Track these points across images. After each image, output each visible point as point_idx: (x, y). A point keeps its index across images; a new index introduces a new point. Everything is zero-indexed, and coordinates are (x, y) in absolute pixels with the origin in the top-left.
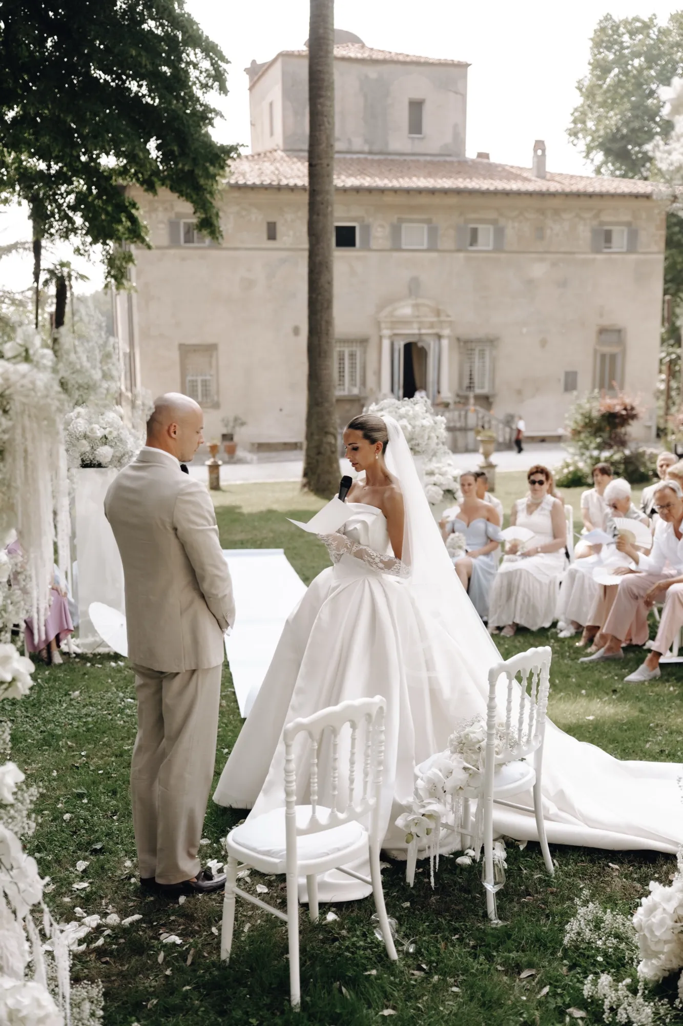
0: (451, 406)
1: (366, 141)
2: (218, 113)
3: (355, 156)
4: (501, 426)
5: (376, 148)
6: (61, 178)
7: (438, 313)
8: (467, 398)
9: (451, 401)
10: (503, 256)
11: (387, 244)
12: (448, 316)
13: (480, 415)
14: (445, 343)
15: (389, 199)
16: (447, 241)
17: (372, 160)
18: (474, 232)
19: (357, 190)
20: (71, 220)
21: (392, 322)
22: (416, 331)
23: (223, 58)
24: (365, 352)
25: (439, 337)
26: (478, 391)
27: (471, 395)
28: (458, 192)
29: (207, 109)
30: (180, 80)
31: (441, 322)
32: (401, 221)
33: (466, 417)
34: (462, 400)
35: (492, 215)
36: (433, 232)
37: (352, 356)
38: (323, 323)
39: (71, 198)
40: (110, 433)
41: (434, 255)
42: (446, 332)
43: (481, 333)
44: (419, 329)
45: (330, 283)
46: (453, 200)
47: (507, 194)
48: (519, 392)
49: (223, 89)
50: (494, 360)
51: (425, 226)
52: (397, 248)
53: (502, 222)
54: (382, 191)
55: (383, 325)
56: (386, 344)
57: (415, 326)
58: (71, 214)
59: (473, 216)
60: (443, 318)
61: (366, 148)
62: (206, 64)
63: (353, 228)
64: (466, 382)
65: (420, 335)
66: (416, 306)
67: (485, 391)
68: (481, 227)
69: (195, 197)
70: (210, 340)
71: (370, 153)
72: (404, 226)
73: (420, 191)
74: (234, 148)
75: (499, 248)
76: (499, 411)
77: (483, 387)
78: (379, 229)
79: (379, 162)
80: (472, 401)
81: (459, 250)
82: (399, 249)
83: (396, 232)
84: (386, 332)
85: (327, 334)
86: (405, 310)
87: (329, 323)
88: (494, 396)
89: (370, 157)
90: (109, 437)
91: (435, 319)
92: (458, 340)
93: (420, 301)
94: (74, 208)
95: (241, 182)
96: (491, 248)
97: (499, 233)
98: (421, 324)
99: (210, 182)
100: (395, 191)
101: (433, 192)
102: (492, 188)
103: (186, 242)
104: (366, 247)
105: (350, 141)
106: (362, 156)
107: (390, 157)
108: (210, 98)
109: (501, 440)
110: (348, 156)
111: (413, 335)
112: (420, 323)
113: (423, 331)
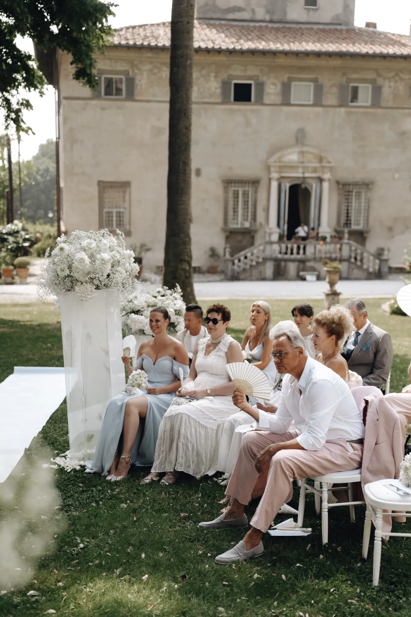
0: (328, 240)
1: (268, 12)
3: (257, 24)
4: (371, 258)
5: (275, 18)
7: (321, 160)
8: (342, 233)
9: (328, 236)
10: (379, 111)
11: (278, 99)
12: (329, 162)
13: (353, 248)
14: (326, 185)
15: (281, 60)
16: (331, 98)
17: (272, 28)
18: (355, 91)
19: (253, 52)
21: (281, 167)
22: (301, 175)
24: (256, 192)
25: (321, 180)
26: (354, 227)
27: (346, 230)
28: (341, 55)
31: (323, 167)
32: (291, 79)
33: (340, 249)
34: (338, 236)
35: (371, 75)
36: (319, 90)
37: (245, 194)
38: (181, 163)
41: (319, 109)
42: (327, 176)
43: (358, 177)
44: (303, 173)
46: (337, 62)
47: (384, 57)
48: (390, 229)
50: (368, 202)
51: (312, 84)
52: (286, 102)
53: (380, 81)
54: (274, 53)
55: (272, 169)
56: (274, 185)
57: (300, 170)
59: (355, 76)
60: (324, 164)
61: (267, 18)
63: (250, 85)
64: (343, 220)
65: (304, 178)
66: (302, 153)
67: (360, 227)
68: (360, 85)
70: (123, 178)
71: (271, 21)
72: (293, 84)
73: (307, 54)
75: (376, 102)
76: (372, 246)
77: (358, 224)
78: (272, 87)
79: (278, 29)
80: (346, 236)
81: (340, 106)
82: (288, 104)
83: (286, 89)
84: (275, 175)
85: (184, 173)
86: (292, 157)
88: (368, 232)
89: (270, 25)
91: (317, 165)
92: (338, 183)
93: (305, 149)
95: (153, 44)
96: (369, 104)
97: (377, 91)
98: (305, 169)
100: (286, 53)
101: (318, 55)
102: (371, 52)
103: (106, 94)
104: (260, 101)
105: (253, 11)
106: (264, 24)
107: (288, 26)
109: (371, 270)
110: (252, 24)
111: (299, 178)
112: (304, 167)
113: (307, 175)
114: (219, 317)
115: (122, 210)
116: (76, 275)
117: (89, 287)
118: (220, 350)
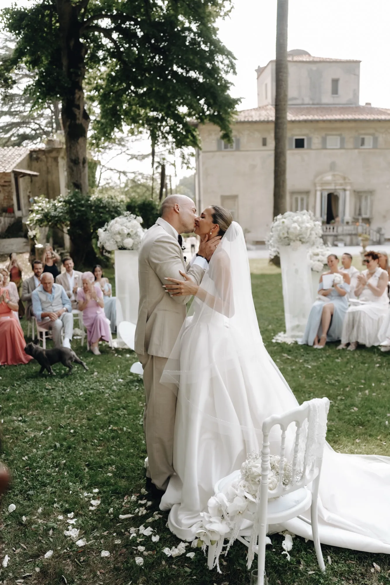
0: (350, 223)
1: (311, 99)
2: (232, 84)
3: (305, 106)
4: (375, 233)
5: (316, 102)
6: (163, 120)
7: (344, 178)
8: (358, 220)
9: (350, 221)
10: (377, 151)
11: (320, 146)
12: (349, 180)
13: (365, 228)
14: (348, 193)
15: (321, 125)
16: (349, 145)
17: (314, 108)
18: (363, 140)
19: (306, 121)
20: (166, 138)
21: (322, 184)
23: (235, 59)
24: (308, 198)
25: (345, 190)
26: (364, 216)
27: (360, 218)
28: (355, 121)
29: (227, 82)
30: (215, 70)
31: (346, 183)
32: (327, 135)
33: (357, 229)
34: (356, 221)
35: (372, 131)
36: (342, 141)
37: (302, 200)
38: (281, 182)
39: (167, 128)
40: (132, 231)
41: (343, 151)
42: (348, 188)
43: (366, 188)
44: (335, 186)
45: (285, 162)
46: (352, 125)
47: (379, 121)
48: (384, 217)
49: (235, 73)
50: (372, 201)
51: (339, 137)
52: (325, 148)
53: (377, 134)
54: (317, 121)
55: (317, 185)
56: (319, 194)
57: (333, 185)
58: (166, 135)
59: (363, 132)
60: (347, 181)
61: (311, 102)
62: (227, 62)
63: (303, 139)
64: (357, 212)
65: (335, 189)
66: (334, 175)
67: (367, 216)
68: (366, 137)
69: (221, 123)
70: (234, 193)
71: (313, 104)
72: (328, 137)
73: (336, 121)
74: (239, 100)
75: (375, 147)
76: (374, 226)
77: (366, 214)
78: (316, 139)
79: (317, 109)
80: (360, 221)
81: (355, 148)
83: (324, 141)
84: (319, 188)
85: (283, 187)
86: (328, 178)
87: (284, 181)
88: (372, 218)
89: (313, 106)
90: (131, 234)
91: (343, 182)
92: (355, 191)
93: (336, 173)
94: (168, 133)
95: (250, 120)
96: (371, 147)
97: (375, 140)
98: (336, 184)
99: (227, 116)
100: (324, 121)
101: (342, 121)
102: (372, 118)
103: (225, 148)
104: (310, 148)
105: (303, 99)
106: (309, 106)
107: (322, 106)
108: (229, 77)
109: (375, 240)
110: (302, 106)
111: (332, 189)
113: (337, 187)
115: (233, 211)
118: (375, 276)
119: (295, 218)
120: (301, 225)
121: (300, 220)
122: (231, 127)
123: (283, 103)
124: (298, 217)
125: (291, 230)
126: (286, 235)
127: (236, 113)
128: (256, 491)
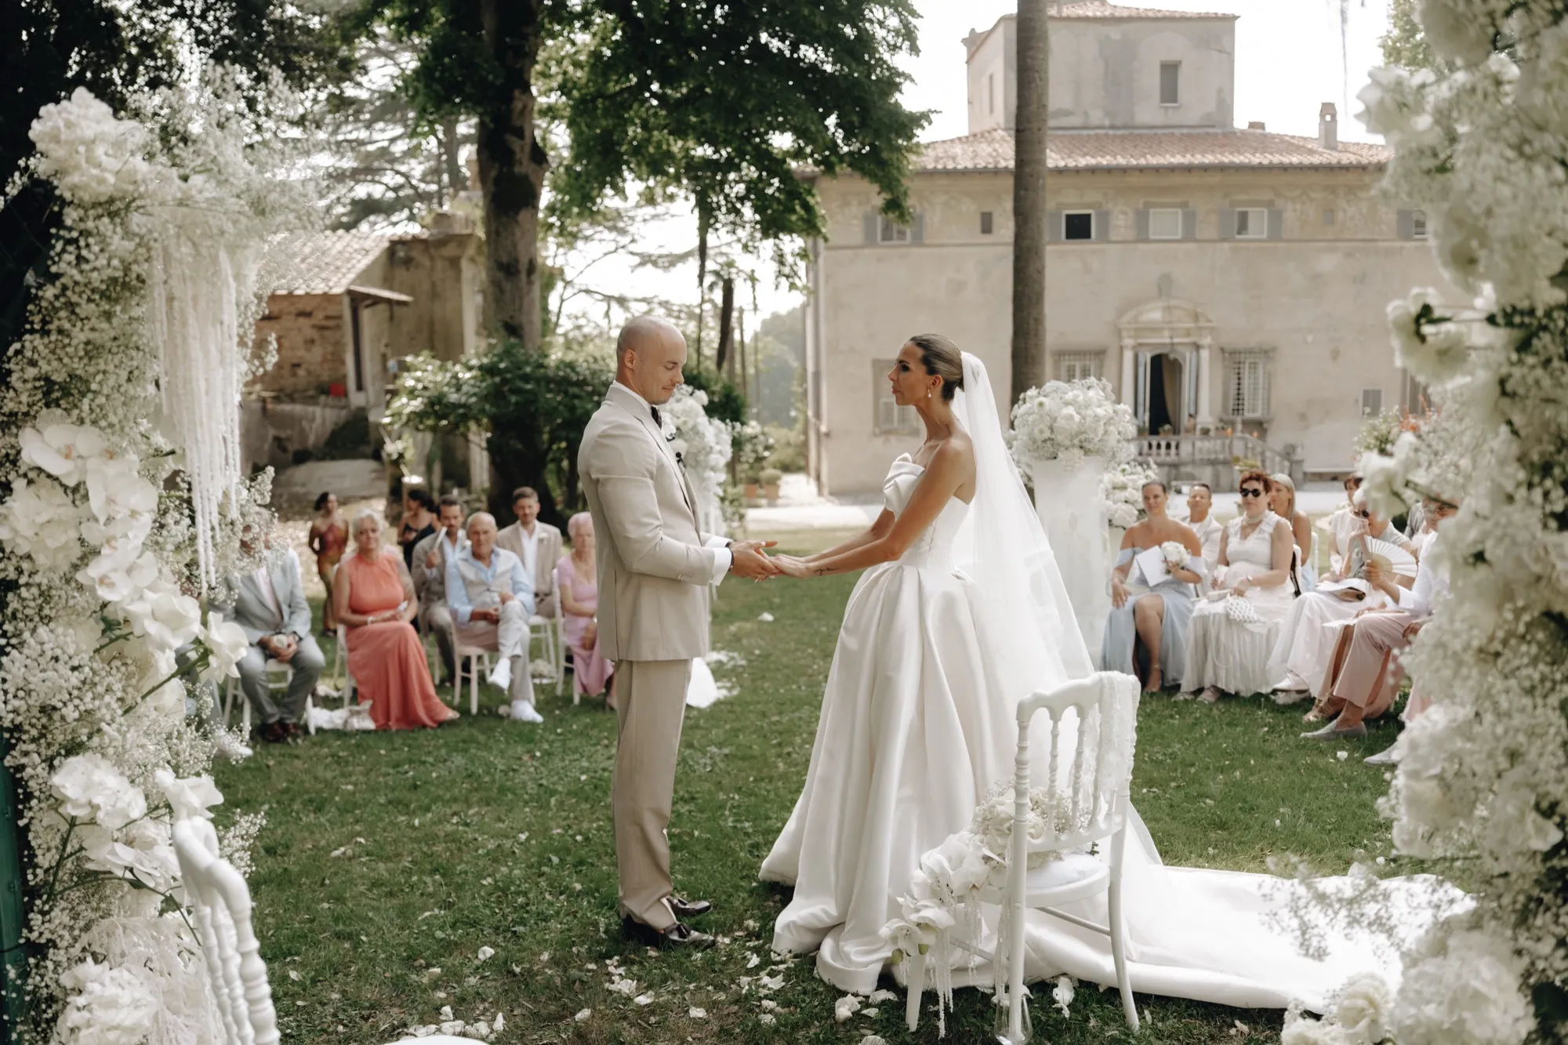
0: (1212, 433)
1: (1107, 114)
2: (908, 77)
3: (1092, 132)
4: (1278, 459)
5: (1118, 122)
6: (730, 165)
7: (1196, 317)
8: (1233, 424)
9: (1212, 427)
10: (1281, 245)
11: (1131, 234)
12: (1209, 321)
13: (1251, 444)
14: (1205, 354)
15: (1134, 179)
16: (1208, 229)
17: (1115, 136)
18: (1243, 217)
19: (1093, 170)
20: (738, 212)
21: (1136, 330)
22: (1167, 341)
23: (914, 13)
24: (1100, 366)
25: (1197, 347)
26: (1248, 415)
27: (1239, 419)
28: (1222, 168)
29: (894, 72)
30: (865, 41)
31: (1200, 329)
32: (1148, 205)
33: (1230, 447)
34: (1225, 424)
35: (1267, 196)
36: (1190, 219)
37: (1085, 370)
38: (1032, 322)
39: (741, 188)
40: (685, 423)
41: (1191, 246)
42: (1206, 341)
43: (1253, 341)
44: (1172, 337)
45: (1040, 272)
46: (1215, 179)
47: (1285, 168)
48: (1303, 417)
49: (914, 49)
50: (1269, 376)
51: (1180, 211)
52: (1143, 238)
53: (1280, 203)
54: (1124, 170)
55: (1125, 334)
56: (1128, 356)
57: (1166, 333)
58: (738, 205)
59: (1242, 197)
60: (1202, 323)
61: (1107, 122)
62: (893, 22)
63: (1088, 216)
64: (1231, 406)
65: (1172, 344)
66: (1168, 309)
67: (1258, 415)
68: (1252, 211)
69: (880, 175)
71: (1112, 127)
72: (1152, 211)
73: (1172, 169)
74: (925, 116)
75: (1275, 235)
76: (1277, 440)
77: (1254, 410)
78: (1121, 217)
79: (1123, 138)
80: (1239, 427)
81: (1223, 240)
82: (1146, 240)
83: (1142, 220)
84: (1129, 342)
85: (1036, 335)
86: (1154, 315)
87: (1039, 321)
88: (1269, 421)
89: (1111, 132)
90: (683, 429)
91: (1191, 325)
92: (1222, 350)
93: (1173, 302)
94: (742, 199)
95: (950, 166)
96: (1265, 236)
97: (1276, 217)
98: (1174, 331)
99: (895, 156)
100: (1141, 170)
101: (1189, 169)
102: (1265, 162)
103: (884, 239)
104: (1104, 238)
105: (1086, 114)
106: (1103, 131)
107: (1137, 132)
108: (901, 61)
110: (1085, 132)
111: (1164, 345)
112: (1172, 329)
113: (1176, 340)
114: (1259, 486)
116: (1059, 438)
117: (1077, 452)
119: (1070, 396)
120: (1083, 412)
121: (1081, 398)
122: (906, 182)
123: (1035, 125)
124: (1076, 392)
125: (1061, 423)
126: (1047, 434)
127: (916, 149)
128: (1004, 847)
